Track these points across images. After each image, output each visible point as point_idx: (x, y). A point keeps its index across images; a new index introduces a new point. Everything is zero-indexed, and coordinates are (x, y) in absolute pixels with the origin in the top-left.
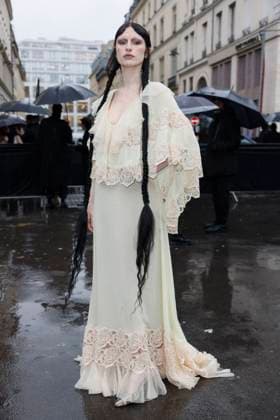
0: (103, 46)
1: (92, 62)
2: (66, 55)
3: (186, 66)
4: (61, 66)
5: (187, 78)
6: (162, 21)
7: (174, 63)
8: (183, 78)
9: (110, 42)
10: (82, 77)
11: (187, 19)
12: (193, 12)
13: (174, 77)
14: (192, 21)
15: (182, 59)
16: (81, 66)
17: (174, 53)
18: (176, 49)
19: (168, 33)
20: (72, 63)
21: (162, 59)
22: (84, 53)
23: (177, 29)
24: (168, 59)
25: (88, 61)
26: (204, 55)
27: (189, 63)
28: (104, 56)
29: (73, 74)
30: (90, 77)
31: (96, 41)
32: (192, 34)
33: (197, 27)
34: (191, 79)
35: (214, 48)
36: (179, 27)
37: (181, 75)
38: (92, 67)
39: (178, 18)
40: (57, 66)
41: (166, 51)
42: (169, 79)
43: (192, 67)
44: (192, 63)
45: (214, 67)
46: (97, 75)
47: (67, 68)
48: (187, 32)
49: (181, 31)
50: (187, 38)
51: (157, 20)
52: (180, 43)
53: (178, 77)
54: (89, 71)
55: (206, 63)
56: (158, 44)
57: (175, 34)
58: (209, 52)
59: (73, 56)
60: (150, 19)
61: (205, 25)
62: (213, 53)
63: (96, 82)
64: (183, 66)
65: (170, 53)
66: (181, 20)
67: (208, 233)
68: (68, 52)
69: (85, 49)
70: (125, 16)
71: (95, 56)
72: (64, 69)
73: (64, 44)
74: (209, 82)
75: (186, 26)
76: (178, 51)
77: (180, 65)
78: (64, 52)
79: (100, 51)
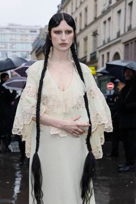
0: (41, 29)
1: (33, 42)
2: (13, 37)
3: (104, 43)
4: (9, 45)
5: (105, 53)
6: (86, 10)
7: (95, 42)
8: (102, 53)
9: (46, 26)
10: (25, 53)
11: (105, 8)
12: (110, 2)
13: (95, 53)
14: (109, 9)
15: (101, 39)
16: (24, 45)
17: (95, 34)
18: (97, 31)
19: (90, 19)
20: (18, 43)
21: (86, 39)
22: (27, 35)
23: (98, 16)
24: (91, 39)
25: (29, 41)
26: (119, 35)
27: (106, 41)
28: (42, 37)
29: (18, 51)
30: (31, 54)
31: (36, 26)
32: (109, 19)
33: (113, 14)
34: (108, 54)
35: (126, 30)
36: (99, 14)
37: (100, 51)
38: (33, 45)
39: (98, 7)
40: (6, 45)
41: (89, 33)
42: (91, 54)
43: (109, 44)
44: (109, 41)
45: (126, 44)
46: (36, 52)
47: (14, 46)
48: (106, 18)
49: (101, 17)
50: (105, 22)
51: (82, 9)
52: (100, 26)
53: (98, 53)
54: (30, 49)
55: (120, 41)
56: (83, 27)
57: (96, 19)
58: (122, 32)
59: (18, 38)
60: (76, 9)
61: (119, 12)
62: (125, 34)
63: (36, 57)
64: (102, 43)
65: (92, 34)
66: (101, 9)
67: (120, 172)
68: (15, 34)
69: (28, 32)
70: (58, 6)
71: (35, 37)
72: (11, 47)
73: (11, 28)
74: (122, 56)
75: (104, 13)
76: (98, 33)
77: (100, 43)
78: (12, 34)
79: (38, 33)
